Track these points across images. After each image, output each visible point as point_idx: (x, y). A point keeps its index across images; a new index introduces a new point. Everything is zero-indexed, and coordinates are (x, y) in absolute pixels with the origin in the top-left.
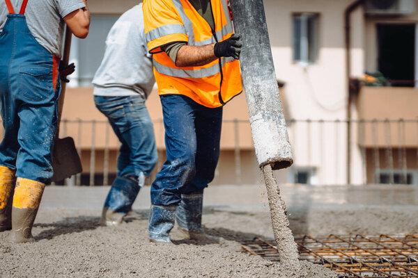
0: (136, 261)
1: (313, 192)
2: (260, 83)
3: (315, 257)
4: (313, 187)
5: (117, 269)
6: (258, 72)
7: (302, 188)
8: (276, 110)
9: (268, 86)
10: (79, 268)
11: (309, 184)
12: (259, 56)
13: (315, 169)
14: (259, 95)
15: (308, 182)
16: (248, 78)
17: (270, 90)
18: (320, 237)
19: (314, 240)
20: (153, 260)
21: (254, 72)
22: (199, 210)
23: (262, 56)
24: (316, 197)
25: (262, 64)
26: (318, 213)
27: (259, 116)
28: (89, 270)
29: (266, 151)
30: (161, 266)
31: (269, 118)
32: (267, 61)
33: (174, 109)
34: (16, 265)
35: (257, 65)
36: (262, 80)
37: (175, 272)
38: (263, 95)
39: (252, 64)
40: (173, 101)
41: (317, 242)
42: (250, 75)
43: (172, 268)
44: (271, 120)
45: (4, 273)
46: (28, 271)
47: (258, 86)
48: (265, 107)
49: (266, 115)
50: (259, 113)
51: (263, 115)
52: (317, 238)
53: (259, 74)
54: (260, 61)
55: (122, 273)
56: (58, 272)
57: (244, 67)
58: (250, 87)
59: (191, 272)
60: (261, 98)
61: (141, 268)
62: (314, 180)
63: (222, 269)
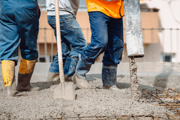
0: (81, 101)
1: (173, 66)
2: (132, 16)
3: (174, 100)
4: (173, 63)
5: (72, 105)
6: (131, 10)
7: (168, 64)
8: (138, 30)
9: (136, 18)
10: (52, 105)
11: (171, 62)
12: (133, 2)
13: (174, 54)
14: (131, 22)
15: (171, 61)
16: (127, 12)
17: (137, 20)
18: (177, 89)
19: (173, 91)
20: (91, 101)
21: (130, 10)
22: (114, 75)
23: (135, 2)
24: (175, 68)
25: (134, 6)
26: (176, 77)
27: (130, 32)
28: (57, 106)
29: (132, 50)
30: (94, 104)
31: (134, 34)
32: (137, 5)
33: (96, 20)
34: (20, 103)
35: (131, 7)
36: (133, 15)
37: (102, 107)
38: (133, 22)
39: (129, 6)
40: (96, 16)
41: (175, 92)
42: (128, 11)
43: (100, 105)
44: (135, 35)
45: (14, 107)
46: (26, 106)
47: (131, 17)
48: (133, 28)
49: (133, 32)
50: (130, 31)
51: (132, 32)
52: (175, 90)
53: (132, 11)
54: (133, 5)
55: (74, 108)
56: (41, 107)
57: (125, 7)
58: (127, 17)
59: (110, 107)
60: (132, 24)
61: (84, 105)
62: (173, 60)
63: (126, 106)
